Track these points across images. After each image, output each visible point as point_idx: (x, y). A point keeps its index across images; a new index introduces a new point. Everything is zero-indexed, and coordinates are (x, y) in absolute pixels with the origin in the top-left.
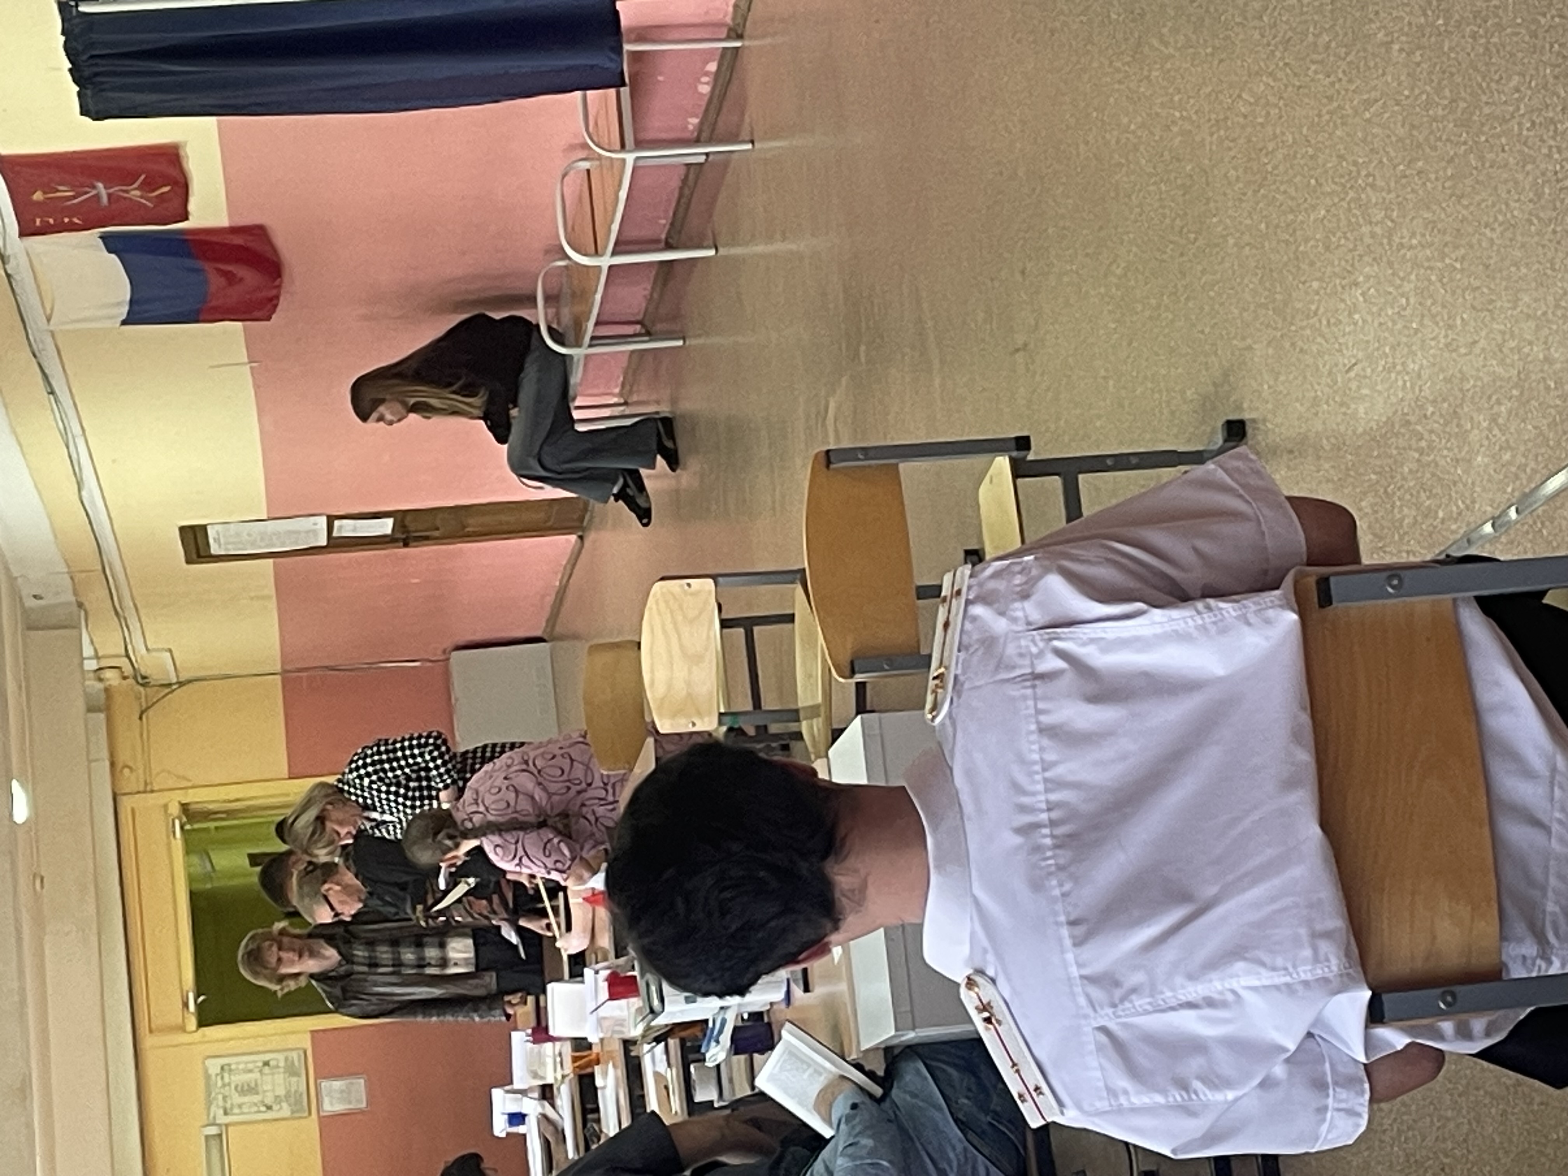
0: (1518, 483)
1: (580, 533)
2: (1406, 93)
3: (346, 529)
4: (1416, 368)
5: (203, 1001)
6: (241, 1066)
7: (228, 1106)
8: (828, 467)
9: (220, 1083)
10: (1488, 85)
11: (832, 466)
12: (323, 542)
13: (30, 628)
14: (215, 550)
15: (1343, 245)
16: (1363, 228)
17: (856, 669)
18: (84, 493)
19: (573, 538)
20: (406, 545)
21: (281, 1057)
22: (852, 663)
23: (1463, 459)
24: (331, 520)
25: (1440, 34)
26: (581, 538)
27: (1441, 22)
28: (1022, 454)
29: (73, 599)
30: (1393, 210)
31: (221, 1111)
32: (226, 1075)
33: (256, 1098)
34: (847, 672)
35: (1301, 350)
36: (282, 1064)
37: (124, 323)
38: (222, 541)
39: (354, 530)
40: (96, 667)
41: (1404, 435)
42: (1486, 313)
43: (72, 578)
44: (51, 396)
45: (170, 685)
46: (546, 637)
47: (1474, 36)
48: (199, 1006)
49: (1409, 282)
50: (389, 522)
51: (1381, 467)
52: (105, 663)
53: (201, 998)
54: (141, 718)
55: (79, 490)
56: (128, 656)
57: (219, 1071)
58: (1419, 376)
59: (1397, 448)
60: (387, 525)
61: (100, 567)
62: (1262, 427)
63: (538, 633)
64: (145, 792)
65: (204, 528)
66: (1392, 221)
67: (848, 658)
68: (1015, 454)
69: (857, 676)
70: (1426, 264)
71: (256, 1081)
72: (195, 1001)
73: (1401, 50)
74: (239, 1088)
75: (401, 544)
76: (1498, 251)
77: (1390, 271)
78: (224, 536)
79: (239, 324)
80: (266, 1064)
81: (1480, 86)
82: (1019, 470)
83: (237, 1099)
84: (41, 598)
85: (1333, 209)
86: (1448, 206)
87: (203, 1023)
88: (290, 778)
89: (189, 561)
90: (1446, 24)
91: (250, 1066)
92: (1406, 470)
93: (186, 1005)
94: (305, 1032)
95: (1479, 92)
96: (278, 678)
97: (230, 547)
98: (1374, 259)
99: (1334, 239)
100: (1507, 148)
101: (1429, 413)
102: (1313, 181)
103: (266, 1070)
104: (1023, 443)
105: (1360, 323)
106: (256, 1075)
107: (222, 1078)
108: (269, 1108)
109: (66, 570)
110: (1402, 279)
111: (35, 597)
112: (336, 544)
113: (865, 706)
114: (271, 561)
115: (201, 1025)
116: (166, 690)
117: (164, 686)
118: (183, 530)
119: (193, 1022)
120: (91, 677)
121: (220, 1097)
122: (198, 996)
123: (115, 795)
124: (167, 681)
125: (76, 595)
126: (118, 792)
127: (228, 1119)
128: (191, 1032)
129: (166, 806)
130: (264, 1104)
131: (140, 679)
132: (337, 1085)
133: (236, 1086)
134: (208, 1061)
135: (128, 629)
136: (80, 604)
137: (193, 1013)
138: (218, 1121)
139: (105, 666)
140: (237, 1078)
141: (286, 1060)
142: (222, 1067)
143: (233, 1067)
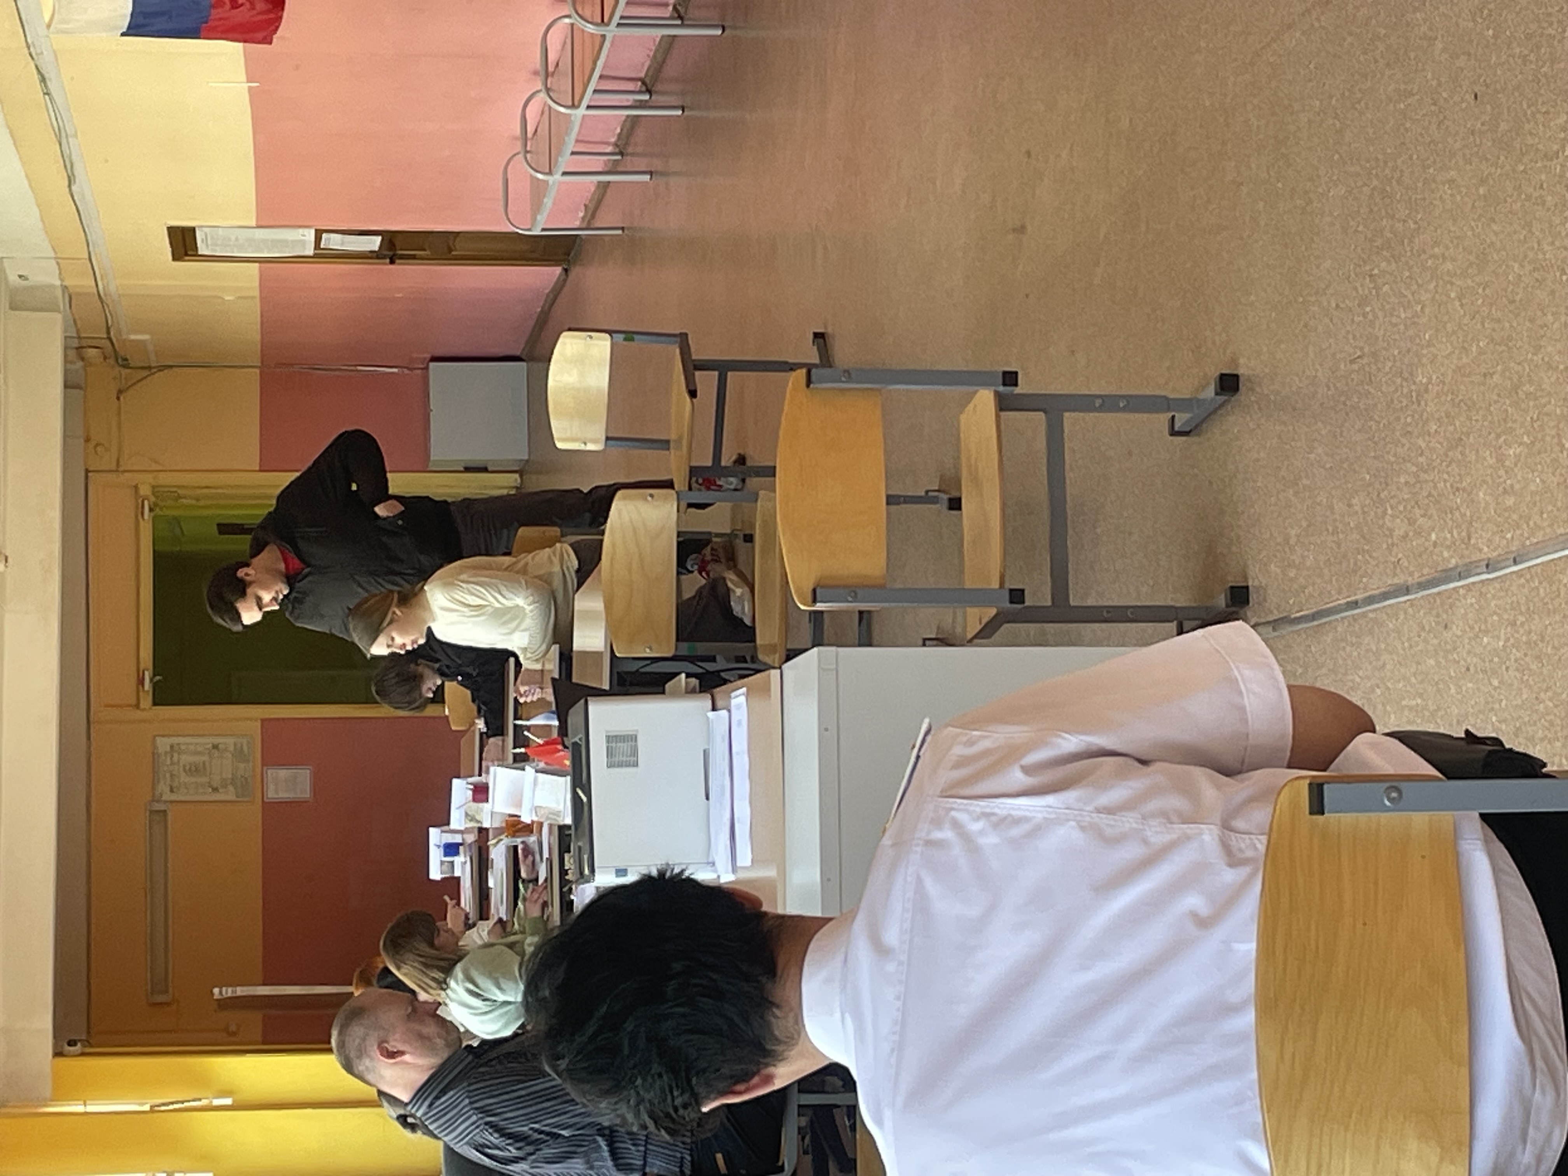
0: (1518, 532)
1: (565, 267)
2: (1445, 95)
3: (333, 242)
4: (1424, 381)
5: (159, 681)
6: (192, 748)
7: (175, 784)
8: (808, 386)
9: (168, 762)
10: (1533, 114)
11: (812, 386)
12: (310, 251)
13: (13, 307)
14: (202, 250)
15: (1361, 232)
16: (1384, 222)
17: (818, 598)
18: (74, 188)
19: (558, 270)
20: (392, 262)
21: (230, 741)
22: (814, 591)
23: (1464, 490)
24: (319, 234)
25: (1487, 46)
26: (566, 270)
27: (1491, 32)
28: (1009, 389)
29: (58, 283)
30: (1418, 213)
31: (168, 789)
32: (176, 755)
33: (205, 780)
34: (810, 598)
35: (1306, 326)
36: (232, 748)
37: (123, 35)
38: (209, 242)
39: (342, 244)
40: (77, 345)
41: (1403, 445)
42: (1504, 348)
43: (58, 264)
44: (47, 97)
45: (149, 368)
46: (524, 357)
47: (1525, 59)
48: (155, 686)
49: (1427, 291)
50: (378, 239)
51: (1377, 470)
52: (84, 343)
53: (158, 678)
54: (118, 398)
55: (70, 186)
56: (110, 339)
57: (168, 749)
58: (1426, 391)
59: (1395, 455)
60: (375, 242)
61: (87, 256)
62: (1258, 390)
63: (518, 353)
64: (117, 471)
65: (193, 230)
66: (1416, 223)
67: (811, 587)
68: (1001, 389)
69: (818, 604)
70: (1447, 278)
71: (204, 763)
72: (151, 680)
73: (1444, 50)
74: (187, 768)
75: (388, 261)
76: (1525, 288)
77: (1407, 274)
78: (212, 238)
79: (239, 46)
80: (215, 747)
81: (1525, 114)
82: (1004, 404)
83: (184, 778)
84: (27, 279)
85: (1355, 191)
86: (1477, 226)
87: (157, 702)
88: (260, 471)
89: (175, 258)
90: (1495, 37)
91: (200, 749)
92: (1402, 480)
93: (141, 682)
94: (256, 720)
95: (1524, 119)
96: (258, 371)
97: (218, 248)
98: (1393, 256)
99: (1352, 223)
100: (1545, 186)
101: (1432, 431)
102: (1336, 157)
103: (216, 753)
104: (1010, 378)
105: (1370, 317)
106: (206, 758)
107: (172, 756)
108: (215, 790)
109: (52, 255)
110: (1419, 286)
111: (20, 276)
112: (322, 255)
113: (822, 639)
114: (257, 265)
115: (155, 703)
116: (145, 373)
117: (143, 368)
118: (172, 230)
119: (146, 701)
120: (72, 354)
121: (168, 775)
122: (154, 675)
123: (87, 471)
124: (147, 365)
125: (62, 280)
126: (90, 469)
127: (174, 797)
128: (144, 710)
129: (136, 487)
130: (210, 786)
131: (120, 360)
132: (283, 773)
133: (184, 766)
134: (158, 739)
135: (111, 314)
136: (65, 288)
137: (148, 691)
138: (164, 798)
139: (85, 345)
140: (186, 759)
141: (235, 745)
142: (172, 747)
143: (183, 747)
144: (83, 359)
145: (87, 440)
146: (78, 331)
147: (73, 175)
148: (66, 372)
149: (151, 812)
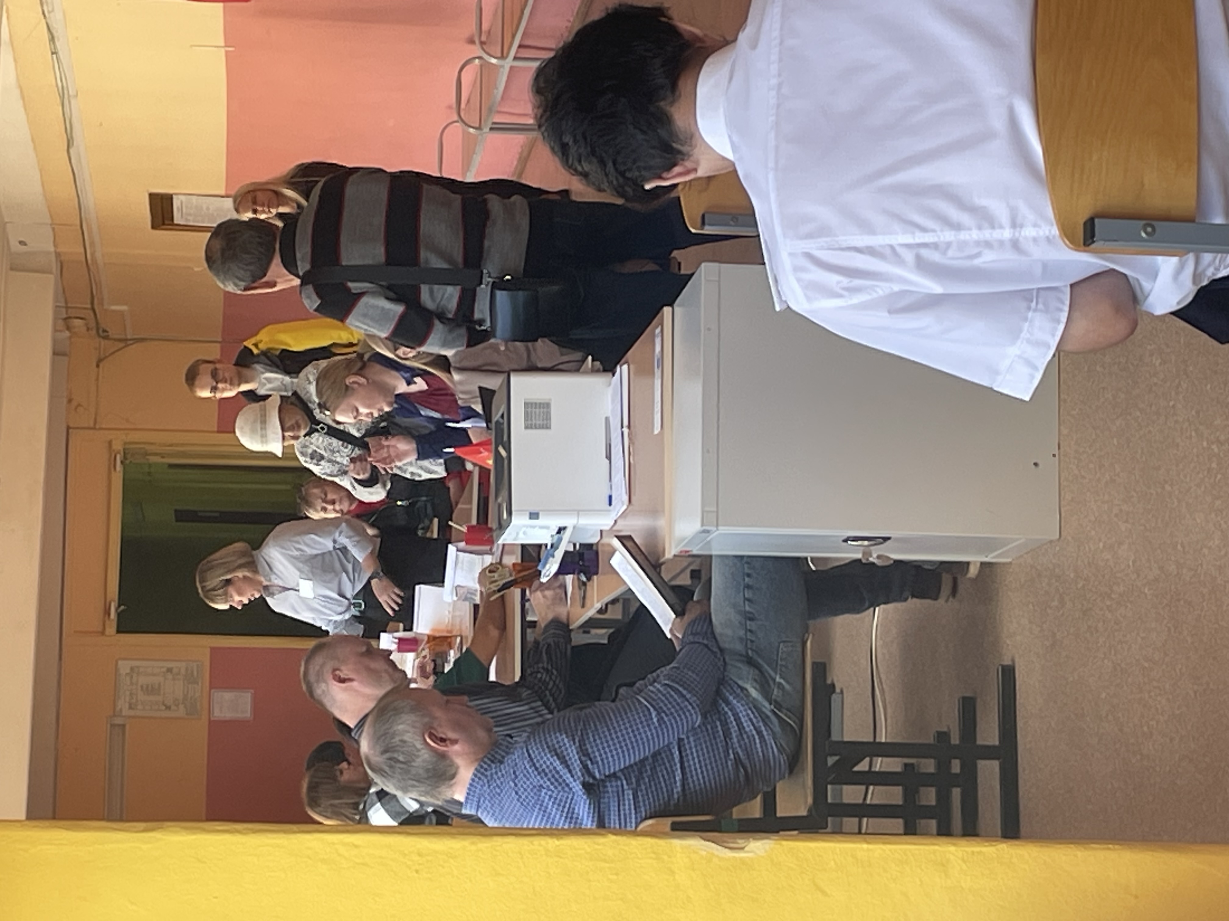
5: (124, 610)
6: (148, 670)
7: (134, 701)
9: (128, 683)
14: (177, 219)
18: (72, 151)
21: (182, 666)
22: (703, 216)
31: (127, 705)
32: (135, 675)
33: (158, 699)
36: (183, 671)
38: (185, 211)
40: (65, 316)
43: (53, 229)
45: (125, 340)
48: (119, 615)
52: (72, 313)
53: (122, 607)
54: (98, 366)
55: (68, 149)
56: (93, 310)
57: (128, 671)
61: (78, 223)
64: (94, 428)
65: (171, 197)
67: (700, 215)
71: (159, 685)
72: (116, 610)
74: (145, 687)
78: (187, 207)
79: (220, 7)
80: (170, 670)
83: (141, 697)
84: (25, 245)
87: (121, 630)
88: (218, 432)
89: (154, 227)
91: (156, 670)
93: (107, 613)
94: (206, 649)
96: (219, 345)
97: (190, 218)
103: (170, 676)
106: (160, 679)
107: (132, 677)
108: (168, 708)
109: (49, 221)
111: (21, 242)
115: (119, 631)
116: (122, 345)
117: (120, 340)
118: (153, 197)
119: (112, 628)
120: (61, 324)
121: (128, 693)
122: (119, 606)
123: (68, 428)
124: (123, 337)
125: (55, 245)
126: (71, 425)
127: (132, 713)
128: (110, 636)
129: (110, 443)
130: (164, 704)
131: (101, 331)
132: (228, 696)
133: (142, 687)
134: (120, 662)
135: (96, 284)
136: (58, 255)
137: (113, 620)
138: (124, 714)
139: (72, 315)
140: (143, 680)
141: (187, 669)
142: (132, 669)
143: (141, 670)
144: (68, 328)
145: (70, 401)
146: (66, 302)
147: (72, 137)
148: (55, 341)
149: (113, 725)
